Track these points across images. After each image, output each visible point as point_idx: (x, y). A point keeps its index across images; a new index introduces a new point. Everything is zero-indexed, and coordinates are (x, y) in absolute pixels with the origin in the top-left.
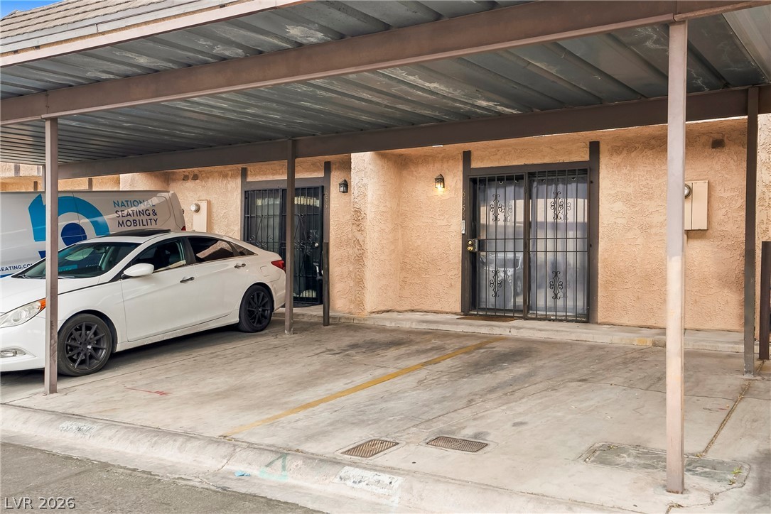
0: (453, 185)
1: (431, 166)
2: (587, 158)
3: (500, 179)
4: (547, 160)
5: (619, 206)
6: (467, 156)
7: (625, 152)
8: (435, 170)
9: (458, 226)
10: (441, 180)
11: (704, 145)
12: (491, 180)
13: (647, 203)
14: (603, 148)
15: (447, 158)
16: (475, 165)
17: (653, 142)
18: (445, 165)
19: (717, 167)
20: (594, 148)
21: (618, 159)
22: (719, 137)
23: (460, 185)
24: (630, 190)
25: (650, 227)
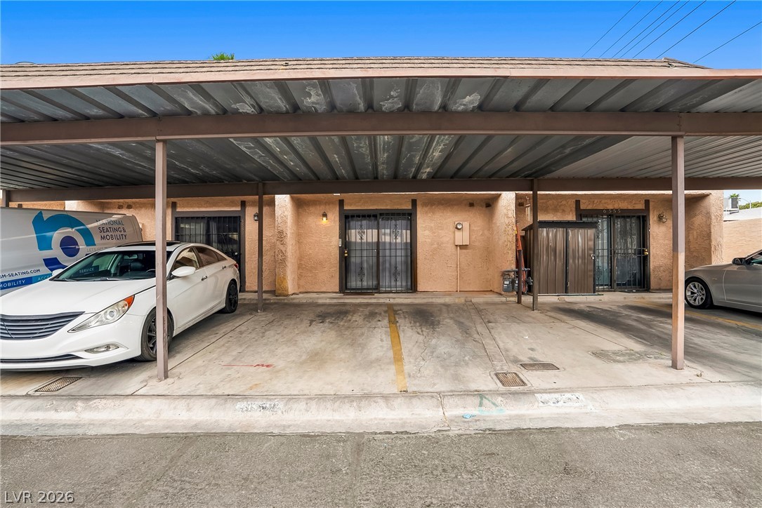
0: (333, 218)
1: (318, 207)
2: (410, 208)
3: (359, 216)
4: (388, 207)
5: (427, 233)
6: (341, 203)
7: (429, 206)
8: (321, 209)
9: (336, 242)
10: (325, 215)
11: (465, 205)
12: (353, 216)
13: (440, 231)
14: (418, 202)
15: (328, 203)
16: (346, 208)
17: (443, 202)
18: (327, 207)
19: (471, 215)
20: (414, 202)
21: (426, 209)
22: (472, 202)
23: (337, 219)
24: (432, 225)
25: (442, 243)
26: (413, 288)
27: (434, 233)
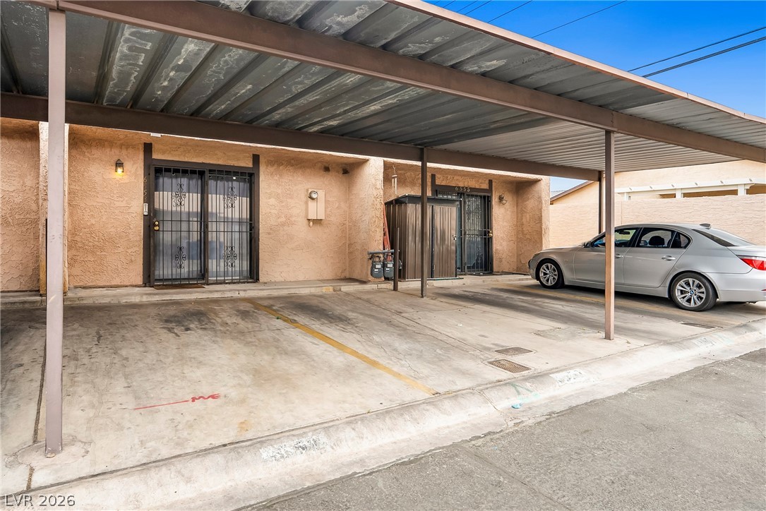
0: (133, 171)
1: (108, 150)
2: (250, 165)
3: (176, 171)
4: (220, 162)
5: (272, 201)
6: (148, 148)
7: (275, 167)
8: (115, 154)
9: (139, 208)
10: (119, 164)
11: (320, 169)
12: (168, 170)
13: (289, 200)
14: (262, 160)
15: (126, 145)
16: (155, 156)
17: (292, 161)
18: (124, 152)
19: (328, 183)
20: (256, 159)
21: (271, 169)
22: (327, 165)
23: (141, 172)
24: (279, 191)
25: (291, 216)
26: (253, 275)
27: (282, 202)
